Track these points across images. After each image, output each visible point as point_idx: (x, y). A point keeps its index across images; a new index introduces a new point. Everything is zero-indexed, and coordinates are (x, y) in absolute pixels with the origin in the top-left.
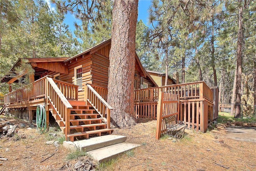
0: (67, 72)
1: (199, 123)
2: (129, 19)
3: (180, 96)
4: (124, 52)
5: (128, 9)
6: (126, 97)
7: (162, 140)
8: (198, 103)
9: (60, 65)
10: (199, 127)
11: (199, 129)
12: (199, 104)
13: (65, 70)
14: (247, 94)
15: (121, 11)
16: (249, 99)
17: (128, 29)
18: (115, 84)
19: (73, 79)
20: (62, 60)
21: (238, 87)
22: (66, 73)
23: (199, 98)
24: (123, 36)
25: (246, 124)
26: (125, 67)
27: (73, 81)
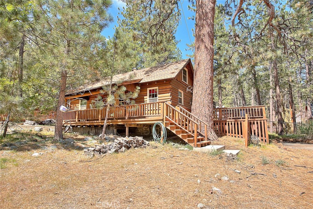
1: (265, 137)
2: (211, 59)
3: (250, 116)
4: (209, 83)
5: (210, 53)
6: (211, 117)
7: (249, 147)
8: (262, 122)
10: (265, 140)
11: (266, 142)
12: (264, 122)
14: (283, 111)
15: (205, 54)
16: (286, 117)
17: (210, 66)
18: (203, 106)
19: (145, 98)
21: (279, 107)
23: (262, 118)
24: (207, 71)
25: (292, 140)
26: (210, 93)
27: (145, 100)
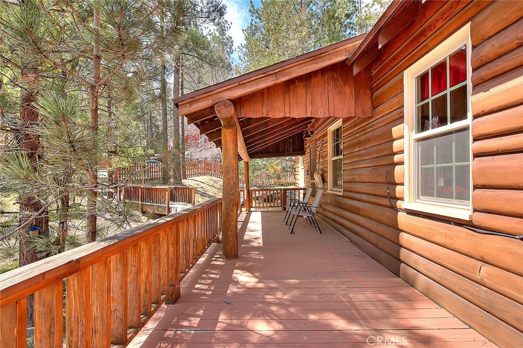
0: (368, 104)
9: (336, 85)
13: (357, 99)
19: (394, 136)
20: (340, 55)
22: (359, 114)
27: (396, 145)
